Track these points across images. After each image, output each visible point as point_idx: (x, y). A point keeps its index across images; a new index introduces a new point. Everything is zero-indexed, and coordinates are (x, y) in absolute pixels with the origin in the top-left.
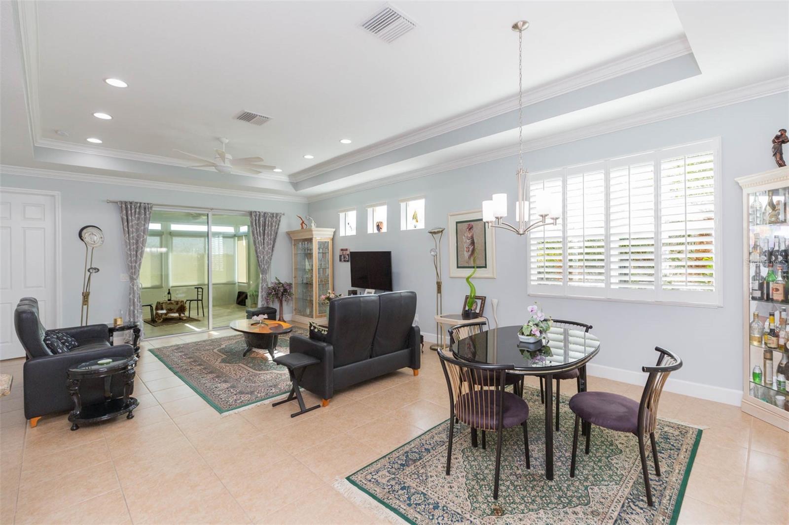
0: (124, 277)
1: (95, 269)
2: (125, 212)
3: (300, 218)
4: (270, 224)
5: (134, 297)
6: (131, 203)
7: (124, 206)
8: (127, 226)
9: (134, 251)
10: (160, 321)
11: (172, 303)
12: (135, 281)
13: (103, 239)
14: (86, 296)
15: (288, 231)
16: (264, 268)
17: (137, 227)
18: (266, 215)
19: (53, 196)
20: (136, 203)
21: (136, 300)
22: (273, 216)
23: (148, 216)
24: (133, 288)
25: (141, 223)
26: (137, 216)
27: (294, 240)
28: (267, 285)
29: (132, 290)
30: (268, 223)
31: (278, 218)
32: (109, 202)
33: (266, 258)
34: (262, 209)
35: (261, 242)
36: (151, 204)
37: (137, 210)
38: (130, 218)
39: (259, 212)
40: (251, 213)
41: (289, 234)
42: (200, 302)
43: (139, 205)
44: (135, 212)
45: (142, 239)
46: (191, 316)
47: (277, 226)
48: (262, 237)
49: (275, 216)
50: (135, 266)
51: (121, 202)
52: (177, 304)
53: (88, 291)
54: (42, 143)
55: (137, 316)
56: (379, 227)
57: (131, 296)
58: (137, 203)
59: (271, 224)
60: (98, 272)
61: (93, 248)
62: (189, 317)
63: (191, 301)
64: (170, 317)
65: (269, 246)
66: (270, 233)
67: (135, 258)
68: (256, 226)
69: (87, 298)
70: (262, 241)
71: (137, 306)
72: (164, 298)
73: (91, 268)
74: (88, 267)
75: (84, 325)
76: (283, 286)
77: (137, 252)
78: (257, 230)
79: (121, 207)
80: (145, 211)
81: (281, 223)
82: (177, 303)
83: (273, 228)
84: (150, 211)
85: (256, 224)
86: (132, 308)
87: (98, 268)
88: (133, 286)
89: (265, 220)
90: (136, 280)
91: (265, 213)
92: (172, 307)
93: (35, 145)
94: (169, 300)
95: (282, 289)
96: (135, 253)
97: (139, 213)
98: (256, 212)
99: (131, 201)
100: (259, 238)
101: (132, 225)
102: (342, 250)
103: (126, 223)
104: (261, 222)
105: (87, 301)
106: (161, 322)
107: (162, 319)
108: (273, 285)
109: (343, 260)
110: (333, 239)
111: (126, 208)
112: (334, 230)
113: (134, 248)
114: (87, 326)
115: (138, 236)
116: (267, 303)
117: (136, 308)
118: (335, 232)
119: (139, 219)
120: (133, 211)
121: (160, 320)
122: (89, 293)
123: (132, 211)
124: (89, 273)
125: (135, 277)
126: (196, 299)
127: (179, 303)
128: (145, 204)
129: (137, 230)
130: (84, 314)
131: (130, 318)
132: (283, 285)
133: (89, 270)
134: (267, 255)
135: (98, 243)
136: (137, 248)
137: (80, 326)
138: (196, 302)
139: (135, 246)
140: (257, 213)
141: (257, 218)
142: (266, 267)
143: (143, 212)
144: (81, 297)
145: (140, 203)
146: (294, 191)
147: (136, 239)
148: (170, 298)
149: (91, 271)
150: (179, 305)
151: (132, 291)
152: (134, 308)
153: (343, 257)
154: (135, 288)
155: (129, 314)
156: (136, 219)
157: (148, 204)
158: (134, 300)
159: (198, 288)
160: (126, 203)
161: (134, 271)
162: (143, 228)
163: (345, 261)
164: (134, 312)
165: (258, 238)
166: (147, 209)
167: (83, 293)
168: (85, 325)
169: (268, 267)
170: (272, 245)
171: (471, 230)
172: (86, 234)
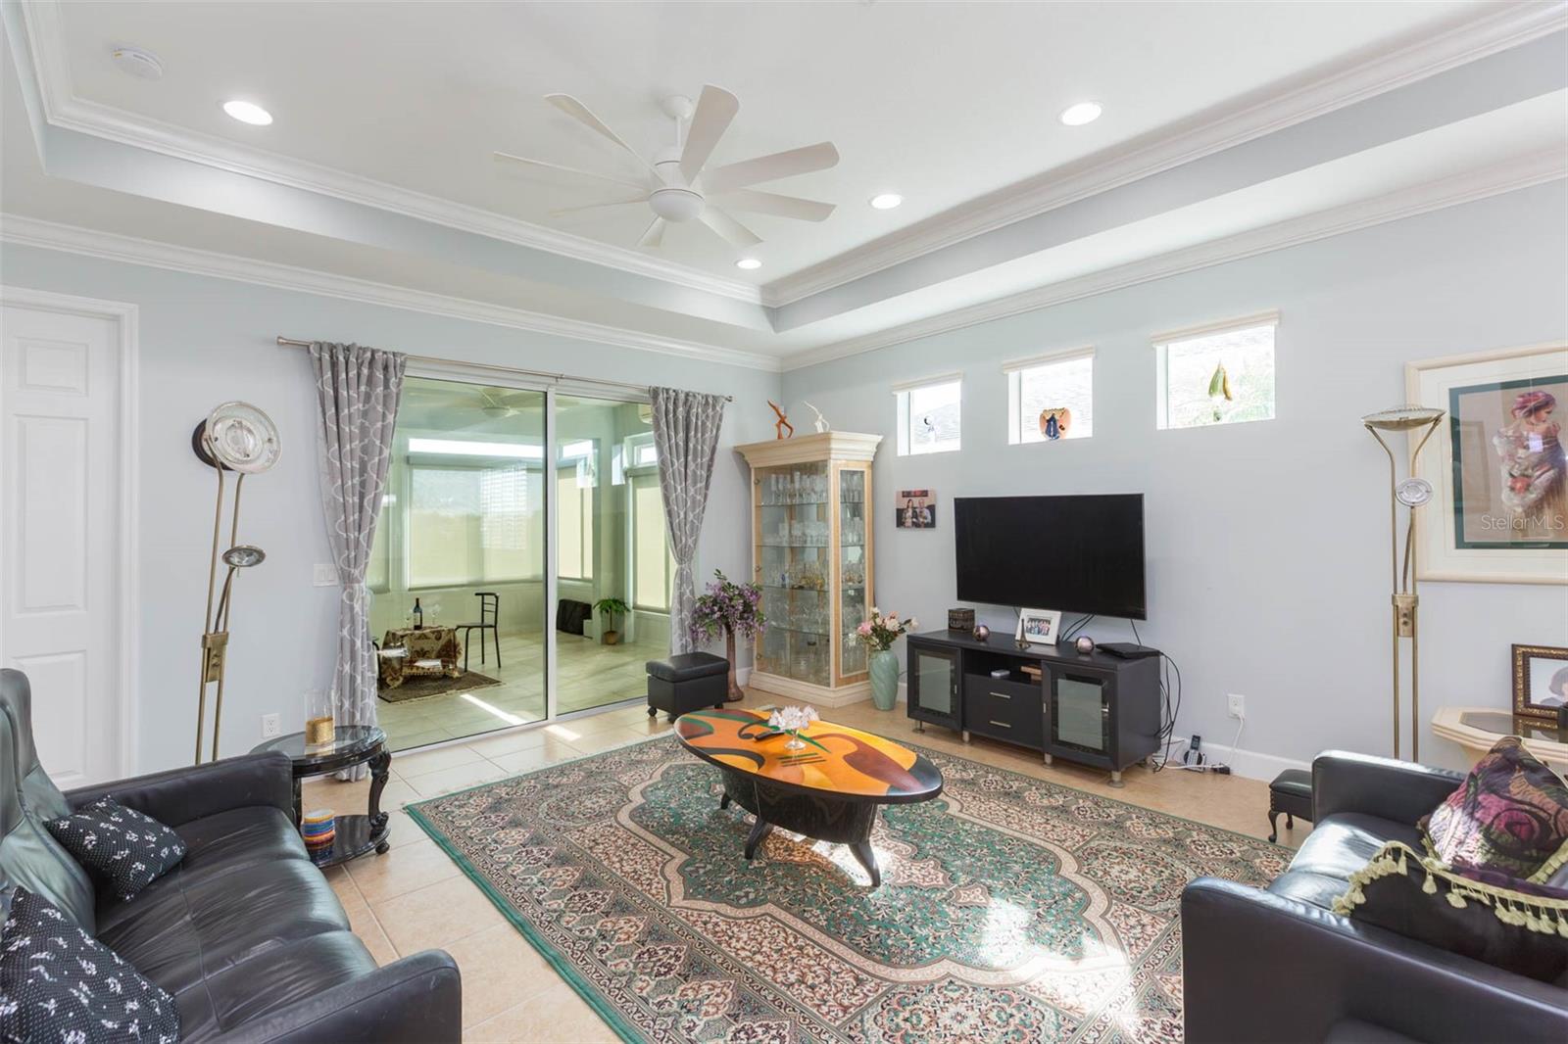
0: (322, 575)
1: (250, 551)
2: (329, 374)
3: (774, 407)
4: (700, 423)
5: (353, 632)
6: (347, 349)
7: (326, 356)
8: (334, 418)
9: (353, 495)
10: (397, 683)
11: (424, 637)
12: (356, 586)
13: (275, 446)
14: (213, 652)
15: (736, 445)
16: (686, 545)
17: (362, 424)
18: (690, 399)
19: (116, 319)
20: (360, 348)
21: (358, 643)
22: (707, 402)
23: (393, 389)
24: (352, 608)
25: (375, 408)
26: (363, 388)
27: (755, 469)
28: (692, 592)
29: (347, 610)
30: (696, 423)
31: (718, 408)
32: (284, 344)
33: (691, 516)
34: (682, 383)
35: (679, 471)
36: (402, 354)
37: (365, 371)
38: (345, 393)
39: (674, 391)
40: (655, 393)
41: (740, 454)
42: (489, 632)
43: (369, 354)
44: (359, 375)
45: (377, 459)
46: (469, 669)
47: (714, 432)
48: (682, 460)
49: (710, 401)
50: (357, 541)
51: (321, 346)
52: (438, 638)
53: (221, 629)
54: (72, 114)
55: (362, 692)
56: (1052, 424)
57: (345, 632)
58: (365, 350)
59: (703, 423)
60: (258, 561)
61: (243, 474)
62: (466, 670)
63: (470, 628)
64: (421, 672)
65: (699, 485)
66: (699, 448)
67: (357, 516)
68: (668, 428)
69: (219, 656)
70: (683, 470)
71: (363, 663)
72: (403, 622)
73: (234, 550)
74: (224, 546)
75: (206, 758)
76: (741, 595)
77: (362, 497)
78: (669, 441)
79: (320, 359)
80: (385, 376)
81: (723, 424)
82: (438, 635)
83: (707, 435)
84: (399, 375)
85: (667, 421)
86: (347, 668)
87: (259, 547)
88: (351, 600)
89: (688, 413)
90: (359, 582)
91: (687, 395)
92: (426, 645)
93: (50, 122)
94: (417, 628)
95: (739, 604)
96: (356, 500)
97: (370, 381)
98: (667, 390)
99: (347, 344)
100: (675, 460)
101: (350, 415)
102: (906, 494)
103: (333, 410)
104: (681, 417)
105: (218, 666)
106: (399, 687)
107: (401, 679)
108: (710, 593)
109: (909, 522)
110: (873, 465)
111: (334, 365)
112: (879, 438)
113: (353, 486)
114: (215, 764)
115: (365, 450)
116: (694, 640)
117: (360, 668)
118: (879, 446)
119: (368, 397)
120: (353, 373)
121: (398, 680)
122: (228, 634)
123: (351, 375)
124: (227, 567)
125: (356, 572)
126: (478, 621)
127: (443, 634)
128: (385, 353)
129: (364, 430)
130: (208, 718)
131: (341, 701)
132: (740, 590)
133: (227, 557)
134: (693, 511)
135: (258, 457)
136: (363, 484)
137: (192, 763)
138: (480, 629)
139: (357, 480)
140: (671, 392)
141: (671, 407)
142: (690, 541)
143: (382, 377)
144: (198, 653)
145: (373, 352)
146: (772, 332)
147: (360, 457)
148: (419, 624)
149: (235, 559)
150: (442, 642)
151: (346, 614)
152: (354, 668)
153: (910, 513)
154: (357, 608)
155: (341, 690)
156: (362, 398)
157: (394, 354)
158: (353, 644)
159: (483, 595)
160: (332, 348)
161: (353, 554)
162: (379, 425)
163: (916, 525)
164: (353, 679)
165: (672, 462)
166: (391, 369)
167: (205, 638)
168: (210, 760)
169: (695, 542)
170: (704, 483)
171: (1543, 413)
172: (219, 426)
